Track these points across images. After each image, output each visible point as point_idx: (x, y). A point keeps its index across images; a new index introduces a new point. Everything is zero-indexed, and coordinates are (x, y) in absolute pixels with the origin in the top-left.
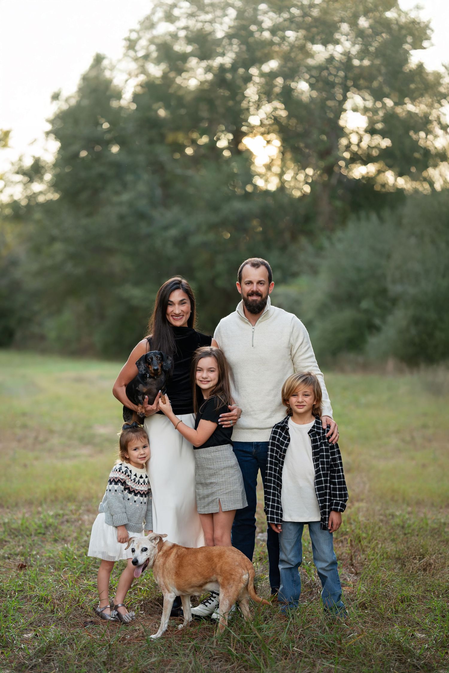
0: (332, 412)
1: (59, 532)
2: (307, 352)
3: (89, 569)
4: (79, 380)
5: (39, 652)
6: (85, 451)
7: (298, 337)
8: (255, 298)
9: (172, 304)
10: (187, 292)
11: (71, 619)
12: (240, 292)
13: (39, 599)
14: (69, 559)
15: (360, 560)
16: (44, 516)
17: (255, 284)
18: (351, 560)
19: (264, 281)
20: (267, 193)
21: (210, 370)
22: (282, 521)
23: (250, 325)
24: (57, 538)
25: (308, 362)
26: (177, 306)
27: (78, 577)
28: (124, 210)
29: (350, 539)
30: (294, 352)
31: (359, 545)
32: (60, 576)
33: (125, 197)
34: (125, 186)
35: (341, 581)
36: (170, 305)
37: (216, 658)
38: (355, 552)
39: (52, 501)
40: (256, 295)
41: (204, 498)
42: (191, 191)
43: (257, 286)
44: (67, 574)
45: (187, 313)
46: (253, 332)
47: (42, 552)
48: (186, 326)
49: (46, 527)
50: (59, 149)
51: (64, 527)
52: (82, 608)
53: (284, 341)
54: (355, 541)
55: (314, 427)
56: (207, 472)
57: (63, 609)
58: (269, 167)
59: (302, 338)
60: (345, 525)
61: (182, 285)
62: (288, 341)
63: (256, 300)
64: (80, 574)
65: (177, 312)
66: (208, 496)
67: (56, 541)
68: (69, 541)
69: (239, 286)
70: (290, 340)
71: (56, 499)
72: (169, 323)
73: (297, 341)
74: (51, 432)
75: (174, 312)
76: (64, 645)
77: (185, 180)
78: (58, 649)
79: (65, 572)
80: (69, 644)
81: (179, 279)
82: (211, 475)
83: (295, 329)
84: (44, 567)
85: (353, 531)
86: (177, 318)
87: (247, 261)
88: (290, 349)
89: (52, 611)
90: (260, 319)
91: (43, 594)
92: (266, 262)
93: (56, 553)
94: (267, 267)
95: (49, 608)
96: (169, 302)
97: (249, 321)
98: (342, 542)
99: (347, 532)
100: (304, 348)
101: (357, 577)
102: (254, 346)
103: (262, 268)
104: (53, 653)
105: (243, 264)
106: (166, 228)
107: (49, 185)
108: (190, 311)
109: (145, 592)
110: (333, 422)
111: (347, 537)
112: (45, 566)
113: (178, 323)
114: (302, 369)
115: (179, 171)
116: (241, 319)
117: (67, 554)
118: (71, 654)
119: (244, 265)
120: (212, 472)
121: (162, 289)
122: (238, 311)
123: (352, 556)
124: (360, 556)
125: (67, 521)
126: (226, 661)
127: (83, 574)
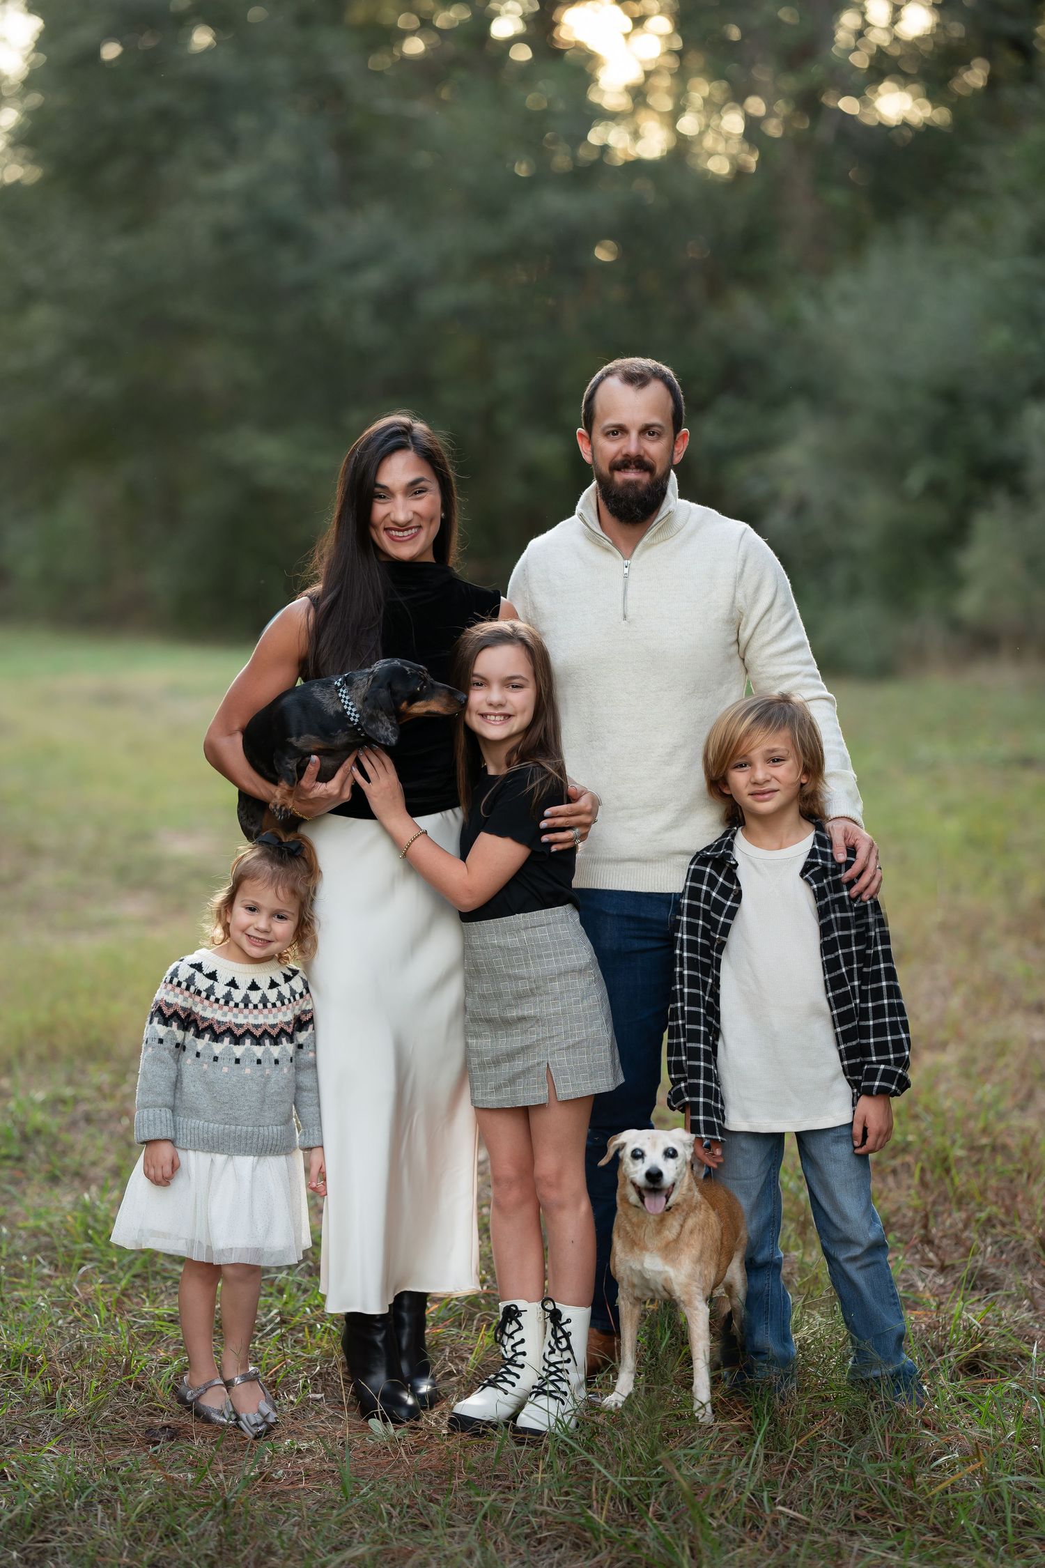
0: (860, 807)
1: (64, 1153)
2: (787, 633)
3: (158, 1267)
4: (111, 698)
5: (12, 1529)
6: (133, 908)
7: (757, 589)
8: (632, 475)
9: (387, 494)
10: (429, 457)
11: (106, 1422)
12: (587, 458)
13: (9, 1360)
14: (96, 1237)
15: (951, 1226)
16: (19, 1104)
17: (634, 434)
18: (925, 1227)
19: (659, 426)
20: (637, 167)
21: (511, 683)
22: (724, 1131)
23: (615, 556)
24: (58, 1173)
25: (789, 664)
26: (400, 498)
27: (124, 1293)
28: (231, 214)
29: (919, 1165)
30: (745, 635)
31: (947, 1181)
32: (70, 1289)
33: (234, 177)
34: (232, 145)
35: (900, 1289)
36: (380, 497)
37: (546, 1537)
38: (934, 1203)
39: (40, 1059)
40: (637, 467)
41: (496, 1062)
42: (423, 159)
43: (639, 441)
44: (91, 1283)
45: (431, 520)
46: (626, 576)
47: (17, 1214)
48: (429, 558)
49: (25, 1139)
50: (37, 36)
51: (80, 1139)
52: (139, 1387)
53: (720, 601)
54: (932, 1172)
55: (813, 853)
56: (507, 987)
57: (80, 1393)
58: (639, 94)
59: (772, 590)
60: (901, 1123)
61: (413, 438)
62: (730, 601)
63: (637, 482)
64: (129, 1282)
65: (401, 517)
66: (511, 1056)
67: (54, 1180)
68: (94, 1180)
69: (585, 441)
70: (734, 598)
71: (54, 1054)
72: (379, 551)
73: (755, 601)
74: (33, 851)
75: (392, 516)
76: (88, 1505)
77: (404, 128)
78: (70, 1519)
79: (85, 1274)
80: (100, 1502)
81: (405, 420)
82: (520, 997)
83: (749, 565)
84: (21, 1260)
85: (925, 1141)
86: (400, 534)
87: (610, 366)
88: (734, 627)
89: (49, 1400)
90: (646, 539)
91: (21, 1344)
92: (666, 370)
93: (56, 1219)
94: (670, 387)
95: (39, 1389)
96: (377, 490)
97: (615, 544)
98: (894, 1172)
99: (908, 1144)
100: (776, 622)
101: (946, 1277)
102: (629, 618)
103: (656, 390)
104: (53, 1532)
105: (598, 375)
106: (353, 266)
107: (12, 139)
108: (439, 515)
109: (326, 1336)
110: (864, 837)
111: (909, 1159)
112: (24, 1258)
113: (405, 551)
114: (772, 683)
115: (386, 104)
116: (591, 537)
117: (90, 1220)
118: (110, 1536)
119: (602, 379)
120: (522, 986)
121: (354, 451)
122: (581, 515)
123: (926, 1217)
124: (950, 1215)
125: (88, 1119)
126: (576, 1546)
127: (138, 1282)
